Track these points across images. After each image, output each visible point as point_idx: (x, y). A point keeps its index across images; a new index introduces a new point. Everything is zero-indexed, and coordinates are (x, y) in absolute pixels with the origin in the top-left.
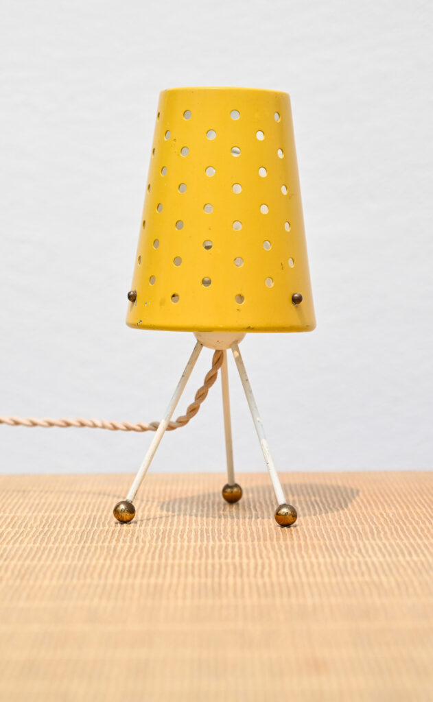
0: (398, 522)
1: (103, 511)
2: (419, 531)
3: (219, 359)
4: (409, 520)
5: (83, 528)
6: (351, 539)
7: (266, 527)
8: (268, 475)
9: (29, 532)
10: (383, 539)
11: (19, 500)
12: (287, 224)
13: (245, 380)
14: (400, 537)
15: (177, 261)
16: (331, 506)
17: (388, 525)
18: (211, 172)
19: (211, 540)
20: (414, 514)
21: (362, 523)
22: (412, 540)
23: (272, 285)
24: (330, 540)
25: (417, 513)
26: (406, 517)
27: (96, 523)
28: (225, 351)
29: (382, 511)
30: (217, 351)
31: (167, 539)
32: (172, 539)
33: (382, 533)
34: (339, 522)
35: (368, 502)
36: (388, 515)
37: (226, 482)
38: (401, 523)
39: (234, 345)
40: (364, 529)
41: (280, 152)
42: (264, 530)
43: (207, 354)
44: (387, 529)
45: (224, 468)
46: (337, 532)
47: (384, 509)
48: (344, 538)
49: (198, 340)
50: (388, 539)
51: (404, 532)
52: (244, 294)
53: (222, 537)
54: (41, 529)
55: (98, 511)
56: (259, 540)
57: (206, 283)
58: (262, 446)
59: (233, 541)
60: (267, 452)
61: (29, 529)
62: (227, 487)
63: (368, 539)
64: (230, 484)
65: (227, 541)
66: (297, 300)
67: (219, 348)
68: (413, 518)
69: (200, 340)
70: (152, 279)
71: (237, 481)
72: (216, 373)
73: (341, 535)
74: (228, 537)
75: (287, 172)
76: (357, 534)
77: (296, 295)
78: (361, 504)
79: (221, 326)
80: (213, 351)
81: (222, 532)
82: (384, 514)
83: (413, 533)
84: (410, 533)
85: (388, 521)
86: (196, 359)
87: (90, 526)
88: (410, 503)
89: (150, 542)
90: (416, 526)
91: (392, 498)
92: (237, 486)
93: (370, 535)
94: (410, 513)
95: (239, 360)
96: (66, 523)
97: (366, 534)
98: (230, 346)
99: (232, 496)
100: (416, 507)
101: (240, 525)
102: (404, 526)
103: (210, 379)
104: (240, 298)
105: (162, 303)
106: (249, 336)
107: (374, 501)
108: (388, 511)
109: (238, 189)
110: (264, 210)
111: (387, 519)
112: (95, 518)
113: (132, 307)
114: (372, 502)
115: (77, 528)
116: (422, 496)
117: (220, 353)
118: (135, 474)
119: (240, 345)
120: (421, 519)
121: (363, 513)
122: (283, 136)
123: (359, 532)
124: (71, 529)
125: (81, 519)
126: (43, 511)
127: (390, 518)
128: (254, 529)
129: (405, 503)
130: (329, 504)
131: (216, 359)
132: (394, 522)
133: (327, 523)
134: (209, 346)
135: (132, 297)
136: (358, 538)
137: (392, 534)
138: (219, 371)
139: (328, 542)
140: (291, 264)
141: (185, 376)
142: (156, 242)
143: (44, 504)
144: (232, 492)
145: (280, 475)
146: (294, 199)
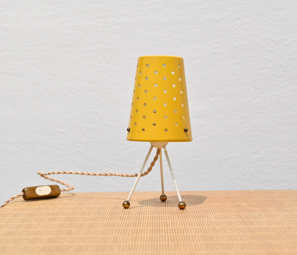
0: (221, 208)
1: (119, 205)
2: (228, 211)
3: (159, 152)
4: (224, 207)
5: (112, 210)
6: (205, 213)
7: (175, 209)
8: (176, 192)
11: (90, 201)
12: (182, 104)
13: (168, 159)
14: (221, 212)
15: (144, 117)
16: (198, 202)
18: (156, 86)
19: (156, 214)
21: (208, 208)
22: (226, 214)
23: (177, 125)
26: (224, 206)
27: (116, 209)
28: (161, 149)
29: (215, 204)
30: (158, 149)
31: (141, 214)
32: (143, 214)
34: (200, 208)
35: (210, 201)
36: (217, 205)
37: (161, 194)
38: (222, 208)
39: (164, 147)
40: (209, 210)
41: (180, 78)
42: (174, 210)
43: (155, 150)
44: (217, 210)
45: (161, 190)
46: (200, 211)
47: (216, 203)
49: (152, 145)
50: (217, 213)
51: (223, 211)
52: (167, 128)
54: (97, 211)
55: (117, 204)
56: (173, 214)
57: (154, 125)
58: (174, 182)
60: (176, 184)
61: (93, 211)
62: (162, 196)
63: (210, 214)
64: (163, 195)
66: (186, 131)
67: (159, 148)
68: (226, 206)
70: (135, 124)
71: (165, 194)
72: (158, 157)
73: (201, 212)
74: (162, 213)
75: (182, 86)
77: (186, 129)
78: (208, 202)
79: (159, 140)
80: (157, 149)
81: (160, 212)
83: (226, 211)
84: (225, 211)
85: (217, 207)
86: (151, 152)
87: (114, 210)
88: (225, 201)
89: (135, 215)
90: (227, 209)
91: (218, 199)
92: (165, 196)
94: (225, 204)
95: (166, 152)
96: (106, 209)
97: (210, 212)
98: (163, 147)
99: (163, 199)
100: (227, 203)
101: (166, 209)
103: (156, 159)
104: (166, 130)
105: (139, 132)
106: (169, 143)
107: (212, 201)
108: (217, 204)
109: (165, 92)
110: (174, 99)
112: (116, 207)
113: (128, 133)
115: (110, 210)
116: (229, 199)
118: (130, 192)
119: (166, 147)
120: (229, 206)
121: (209, 205)
122: (181, 73)
123: (207, 211)
124: (108, 210)
125: (111, 207)
126: (98, 205)
128: (171, 210)
129: (223, 202)
130: (197, 202)
132: (219, 208)
133: (196, 208)
134: (155, 147)
135: (129, 130)
136: (207, 213)
137: (219, 211)
138: (159, 156)
139: (197, 215)
140: (184, 118)
141: (147, 158)
142: (137, 111)
143: (98, 202)
144: (163, 198)
145: (180, 192)
146: (185, 95)
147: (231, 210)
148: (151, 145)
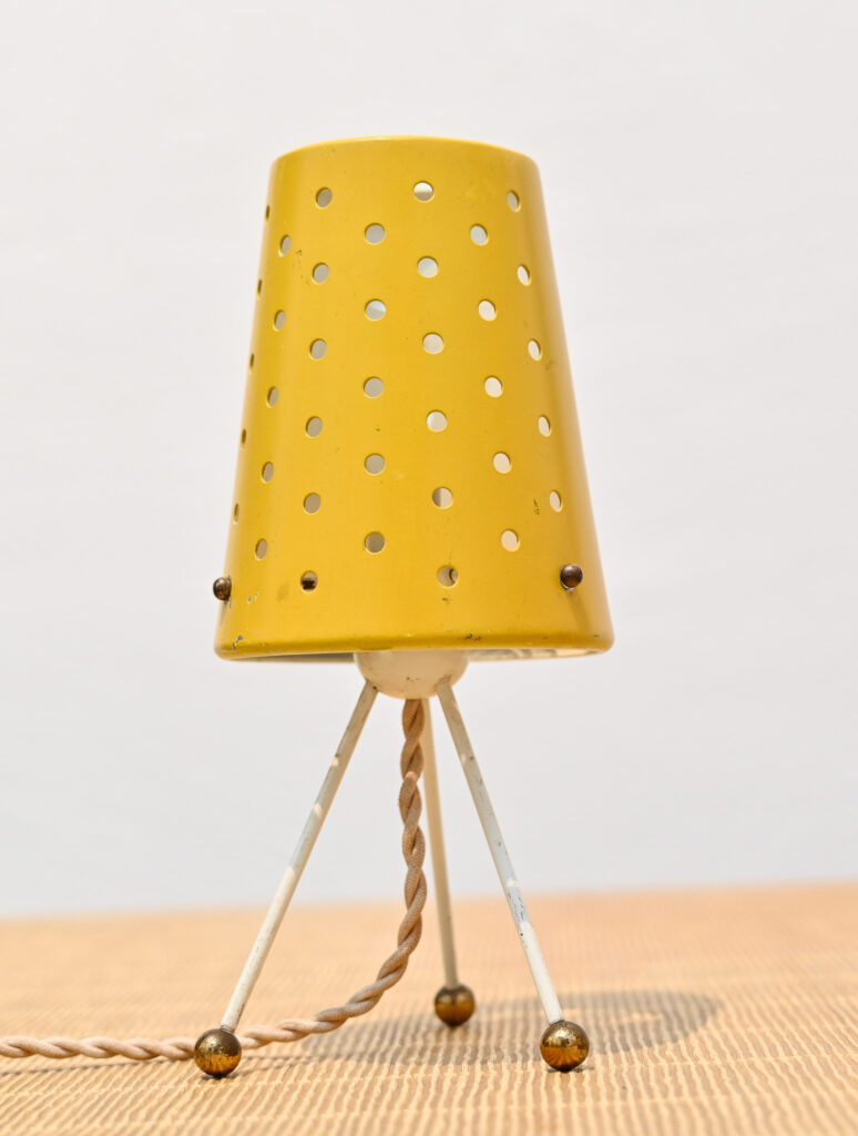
3: (415, 718)
12: (543, 421)
15: (311, 502)
18: (379, 312)
23: (516, 546)
28: (427, 701)
30: (409, 702)
39: (444, 686)
41: (522, 272)
44: (785, 1104)
49: (367, 680)
57: (375, 545)
62: (444, 991)
64: (451, 986)
67: (413, 696)
69: (370, 678)
70: (261, 547)
77: (569, 568)
80: (400, 704)
86: (364, 719)
92: (463, 989)
98: (435, 689)
99: (455, 1010)
105: (283, 593)
109: (436, 345)
110: (493, 388)
113: (223, 611)
117: (415, 706)
131: (409, 720)
134: (392, 692)
135: (223, 591)
140: (555, 503)
142: (267, 469)
144: (454, 1003)
146: (553, 367)
148: (363, 682)
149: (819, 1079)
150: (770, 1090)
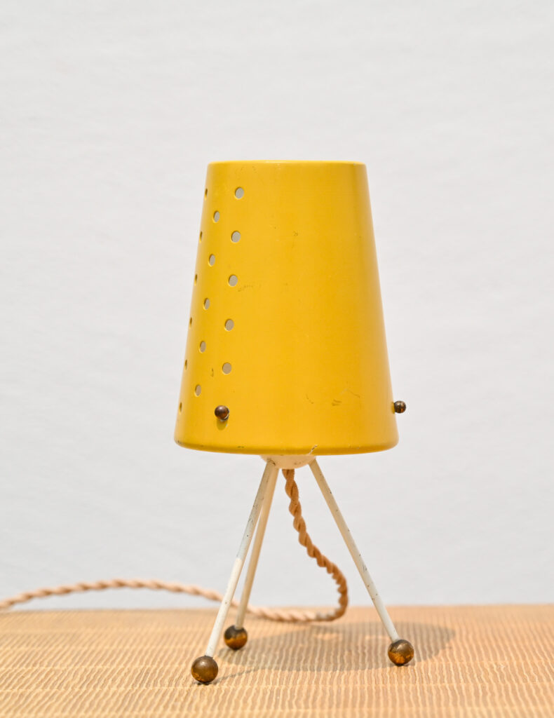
0: (510, 679)
1: (160, 663)
2: (534, 691)
4: (523, 676)
5: (130, 688)
6: (451, 704)
9: (62, 694)
10: (490, 704)
11: (64, 647)
17: (497, 682)
19: (280, 706)
20: (530, 666)
21: (466, 680)
22: (523, 705)
24: (425, 705)
25: (534, 665)
26: (521, 670)
27: (146, 682)
29: (492, 662)
31: (226, 704)
32: (233, 704)
33: (489, 694)
34: (439, 678)
35: (478, 649)
36: (499, 669)
38: (513, 679)
40: (467, 690)
42: (347, 690)
44: (495, 688)
46: (434, 692)
47: (495, 658)
48: (442, 703)
50: (494, 704)
51: (515, 694)
53: (293, 702)
54: (77, 690)
55: (153, 664)
56: (338, 706)
59: (307, 707)
61: (63, 689)
63: (470, 704)
65: (299, 707)
68: (528, 672)
73: (439, 699)
74: (302, 702)
76: (458, 696)
78: (469, 652)
81: (296, 694)
82: (495, 666)
83: (526, 695)
84: (522, 695)
85: (498, 676)
87: (138, 685)
88: (527, 650)
89: (205, 709)
90: (531, 684)
91: (507, 643)
93: (473, 699)
94: (526, 664)
96: (110, 681)
97: (469, 697)
100: (534, 657)
101: (320, 682)
102: (516, 685)
107: (485, 647)
108: (500, 662)
111: (497, 672)
112: (147, 673)
114: (482, 649)
115: (122, 688)
116: (542, 640)
120: (538, 674)
121: (469, 666)
123: (461, 693)
124: (114, 689)
125: (131, 674)
126: (88, 663)
127: (501, 673)
128: (335, 689)
129: (521, 650)
132: (505, 678)
133: (424, 681)
136: (458, 703)
137: (501, 696)
139: (421, 709)
143: (93, 651)
147: (545, 688)
149: (515, 676)
150: (489, 681)
